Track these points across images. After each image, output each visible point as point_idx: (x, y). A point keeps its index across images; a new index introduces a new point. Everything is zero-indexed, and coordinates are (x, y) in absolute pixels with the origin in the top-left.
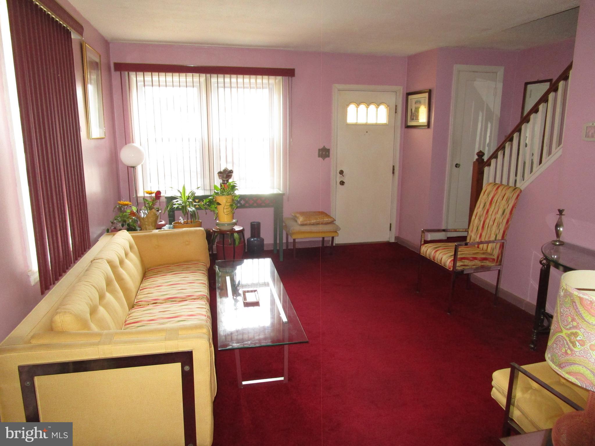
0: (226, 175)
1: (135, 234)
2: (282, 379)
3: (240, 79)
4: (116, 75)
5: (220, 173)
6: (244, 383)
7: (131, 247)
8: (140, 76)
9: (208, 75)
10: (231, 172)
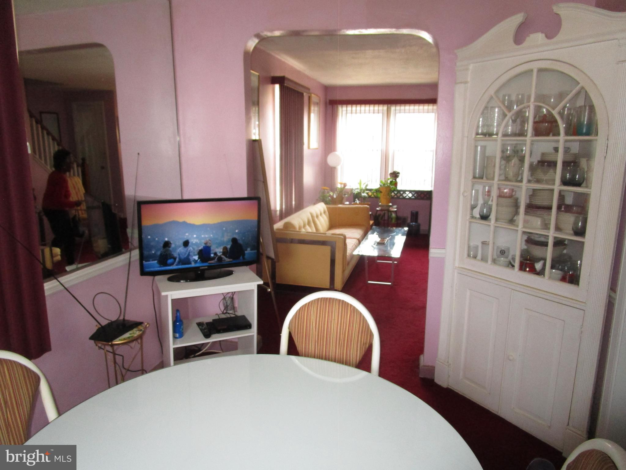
0: (395, 175)
1: (328, 206)
2: (390, 284)
3: (412, 107)
4: (330, 107)
5: (391, 174)
6: (369, 282)
7: (325, 212)
8: (344, 108)
9: (389, 105)
10: (398, 173)
